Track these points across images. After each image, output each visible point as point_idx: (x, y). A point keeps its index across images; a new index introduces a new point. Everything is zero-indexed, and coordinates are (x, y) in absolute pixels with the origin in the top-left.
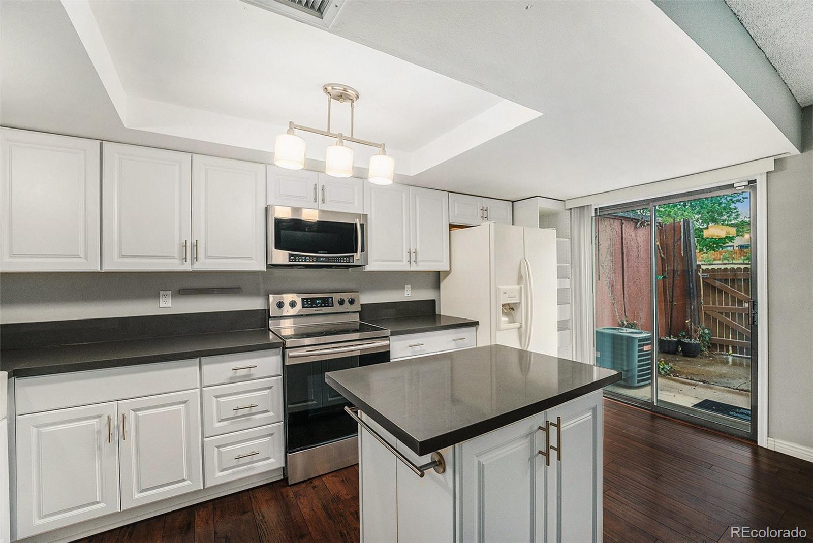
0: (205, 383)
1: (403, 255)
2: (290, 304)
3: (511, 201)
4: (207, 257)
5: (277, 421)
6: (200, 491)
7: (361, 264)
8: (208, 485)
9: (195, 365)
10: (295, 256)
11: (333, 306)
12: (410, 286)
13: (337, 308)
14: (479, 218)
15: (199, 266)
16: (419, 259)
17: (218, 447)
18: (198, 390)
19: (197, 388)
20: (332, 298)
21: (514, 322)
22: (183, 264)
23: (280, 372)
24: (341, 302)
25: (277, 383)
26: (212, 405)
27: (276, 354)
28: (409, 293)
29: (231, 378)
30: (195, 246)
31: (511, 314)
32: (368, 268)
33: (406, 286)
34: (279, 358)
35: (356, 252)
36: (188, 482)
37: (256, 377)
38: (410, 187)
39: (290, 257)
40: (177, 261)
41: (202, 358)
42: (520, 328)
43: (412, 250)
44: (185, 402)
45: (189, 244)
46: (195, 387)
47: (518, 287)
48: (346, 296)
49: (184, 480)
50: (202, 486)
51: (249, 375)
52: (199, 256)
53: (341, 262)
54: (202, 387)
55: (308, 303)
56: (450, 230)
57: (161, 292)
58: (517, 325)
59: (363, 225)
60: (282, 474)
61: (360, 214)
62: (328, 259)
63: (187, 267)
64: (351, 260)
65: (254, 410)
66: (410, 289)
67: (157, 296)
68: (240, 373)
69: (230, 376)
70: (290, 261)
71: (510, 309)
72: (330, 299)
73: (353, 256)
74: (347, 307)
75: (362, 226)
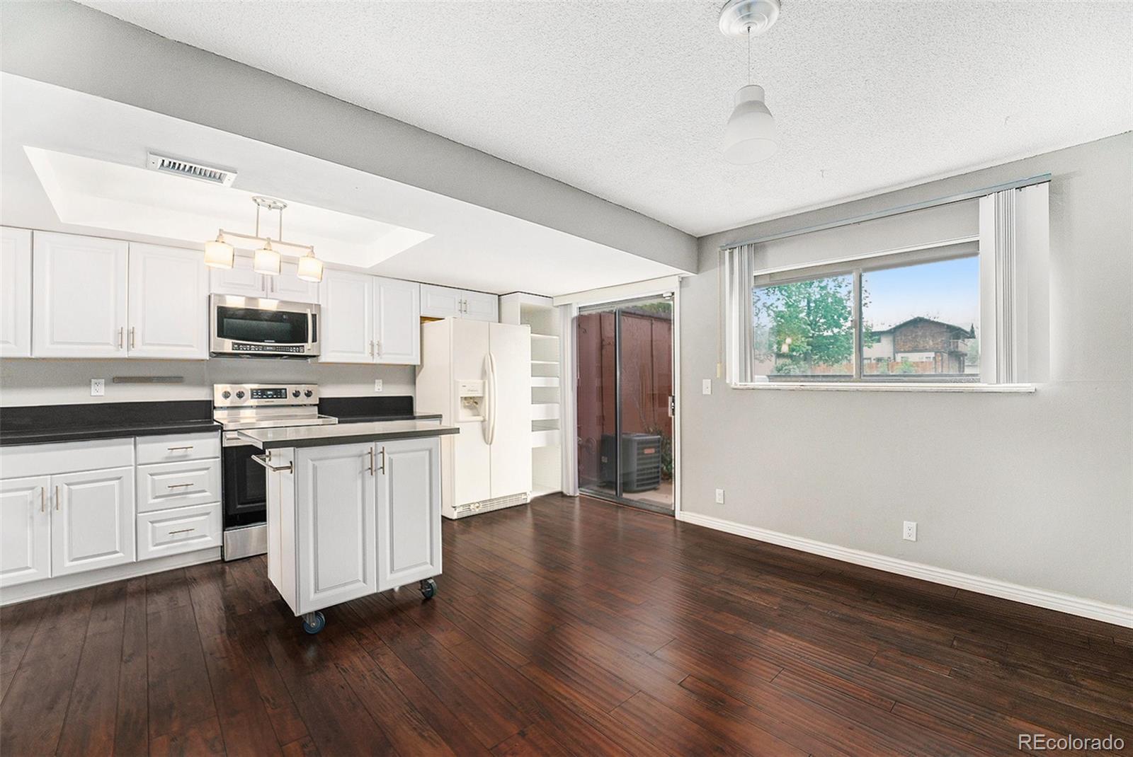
0: (140, 461)
1: (364, 346)
2: (237, 394)
3: (496, 294)
4: (144, 344)
5: (215, 500)
6: (133, 563)
7: (315, 354)
8: (140, 558)
9: (130, 444)
10: (239, 344)
11: (286, 398)
12: (381, 381)
13: (290, 400)
14: (457, 311)
15: (134, 354)
16: (384, 352)
17: (152, 522)
18: (133, 468)
19: (131, 466)
20: (286, 389)
21: (478, 415)
22: (118, 350)
23: (219, 454)
24: (296, 394)
25: (216, 466)
26: (147, 483)
27: (216, 437)
28: (381, 388)
29: (167, 458)
30: (132, 333)
31: (476, 408)
32: (323, 359)
33: (377, 381)
34: (218, 440)
35: (307, 342)
36: (120, 555)
37: (193, 457)
38: (374, 277)
39: (233, 346)
40: (112, 348)
41: (137, 438)
42: (483, 421)
43: (375, 342)
44: (119, 478)
45: (125, 332)
46: (130, 464)
47: (482, 381)
48: (303, 389)
49: (116, 552)
50: (134, 557)
51: (186, 456)
52: (135, 343)
53: (290, 351)
54: (136, 465)
55: (257, 394)
56: (421, 323)
57: (93, 380)
58: (480, 418)
59: (316, 315)
60: (220, 555)
61: (312, 304)
62: (276, 348)
63: (123, 353)
64: (301, 350)
65: (190, 489)
66: (381, 384)
67: (88, 384)
68: (176, 453)
69: (165, 456)
70: (233, 349)
71: (473, 403)
72: (283, 391)
73: (303, 346)
74: (302, 399)
75: (314, 316)
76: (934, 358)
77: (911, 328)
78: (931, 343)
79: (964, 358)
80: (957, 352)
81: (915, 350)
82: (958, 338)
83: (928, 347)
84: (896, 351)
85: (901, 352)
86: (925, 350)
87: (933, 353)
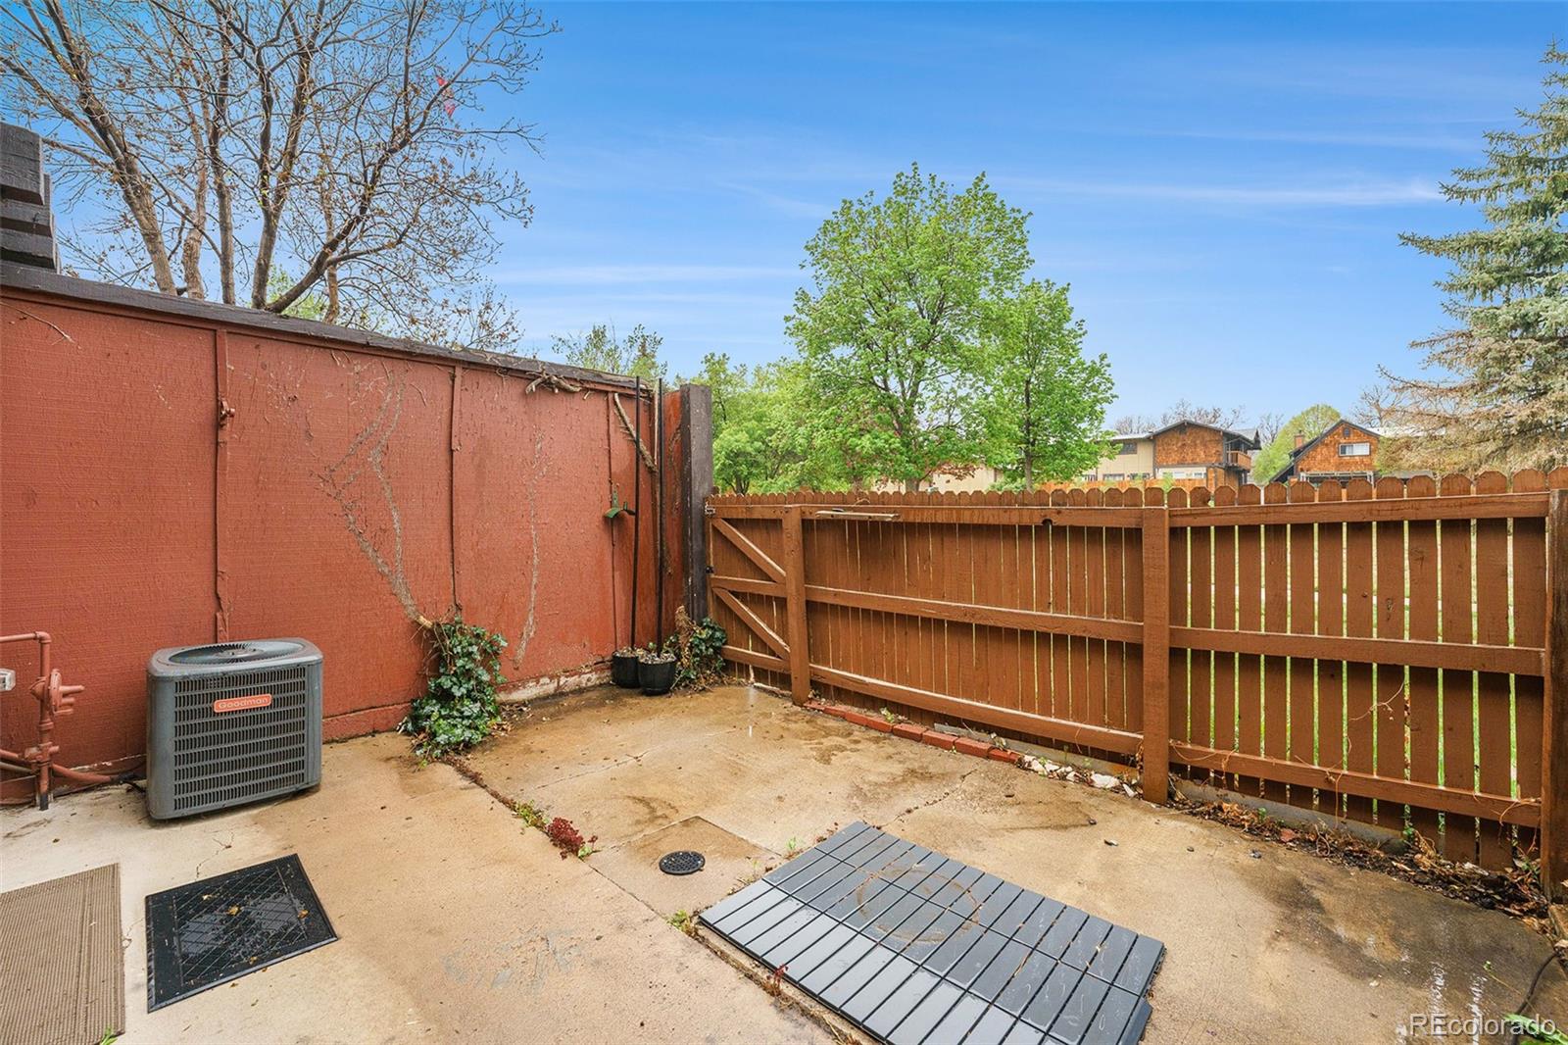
76: (1206, 474)
77: (1177, 435)
78: (1202, 455)
79: (1246, 477)
80: (1236, 467)
81: (1182, 463)
82: (1237, 448)
83: (1198, 460)
84: (1157, 465)
85: (1164, 467)
86: (1195, 464)
87: (1205, 469)
